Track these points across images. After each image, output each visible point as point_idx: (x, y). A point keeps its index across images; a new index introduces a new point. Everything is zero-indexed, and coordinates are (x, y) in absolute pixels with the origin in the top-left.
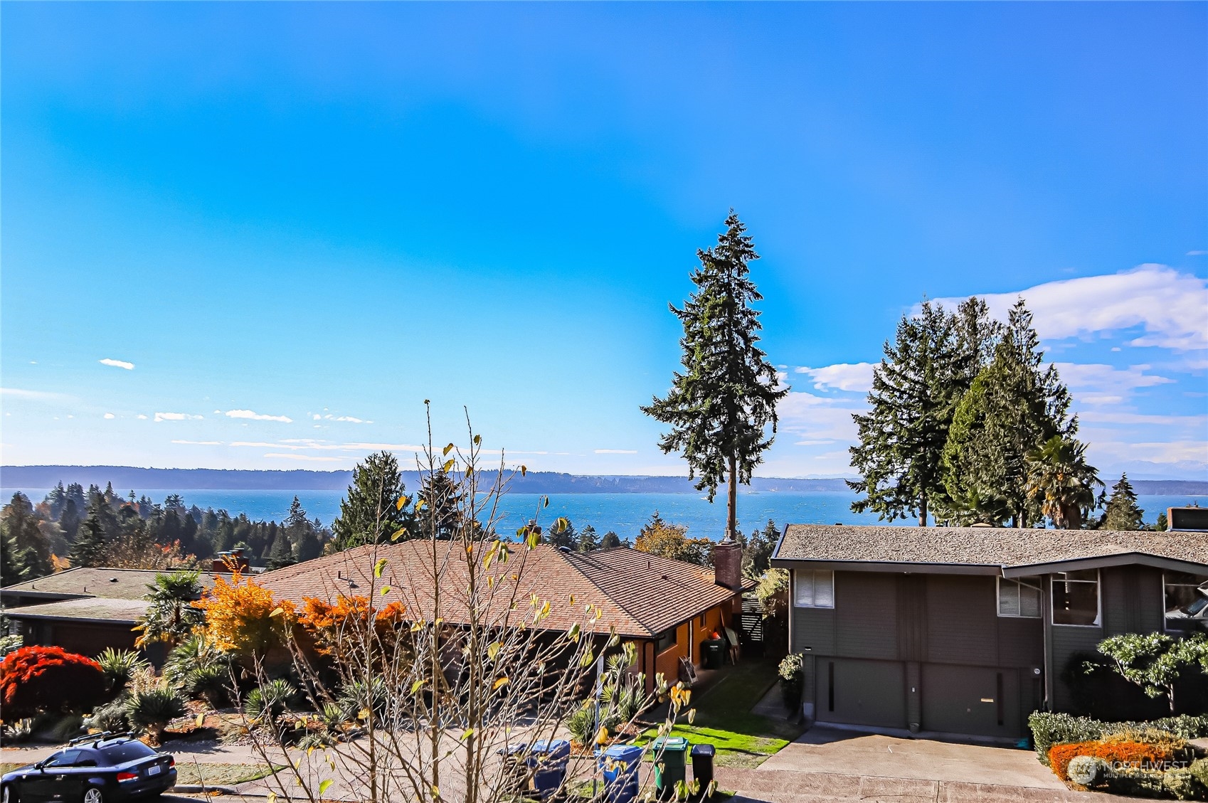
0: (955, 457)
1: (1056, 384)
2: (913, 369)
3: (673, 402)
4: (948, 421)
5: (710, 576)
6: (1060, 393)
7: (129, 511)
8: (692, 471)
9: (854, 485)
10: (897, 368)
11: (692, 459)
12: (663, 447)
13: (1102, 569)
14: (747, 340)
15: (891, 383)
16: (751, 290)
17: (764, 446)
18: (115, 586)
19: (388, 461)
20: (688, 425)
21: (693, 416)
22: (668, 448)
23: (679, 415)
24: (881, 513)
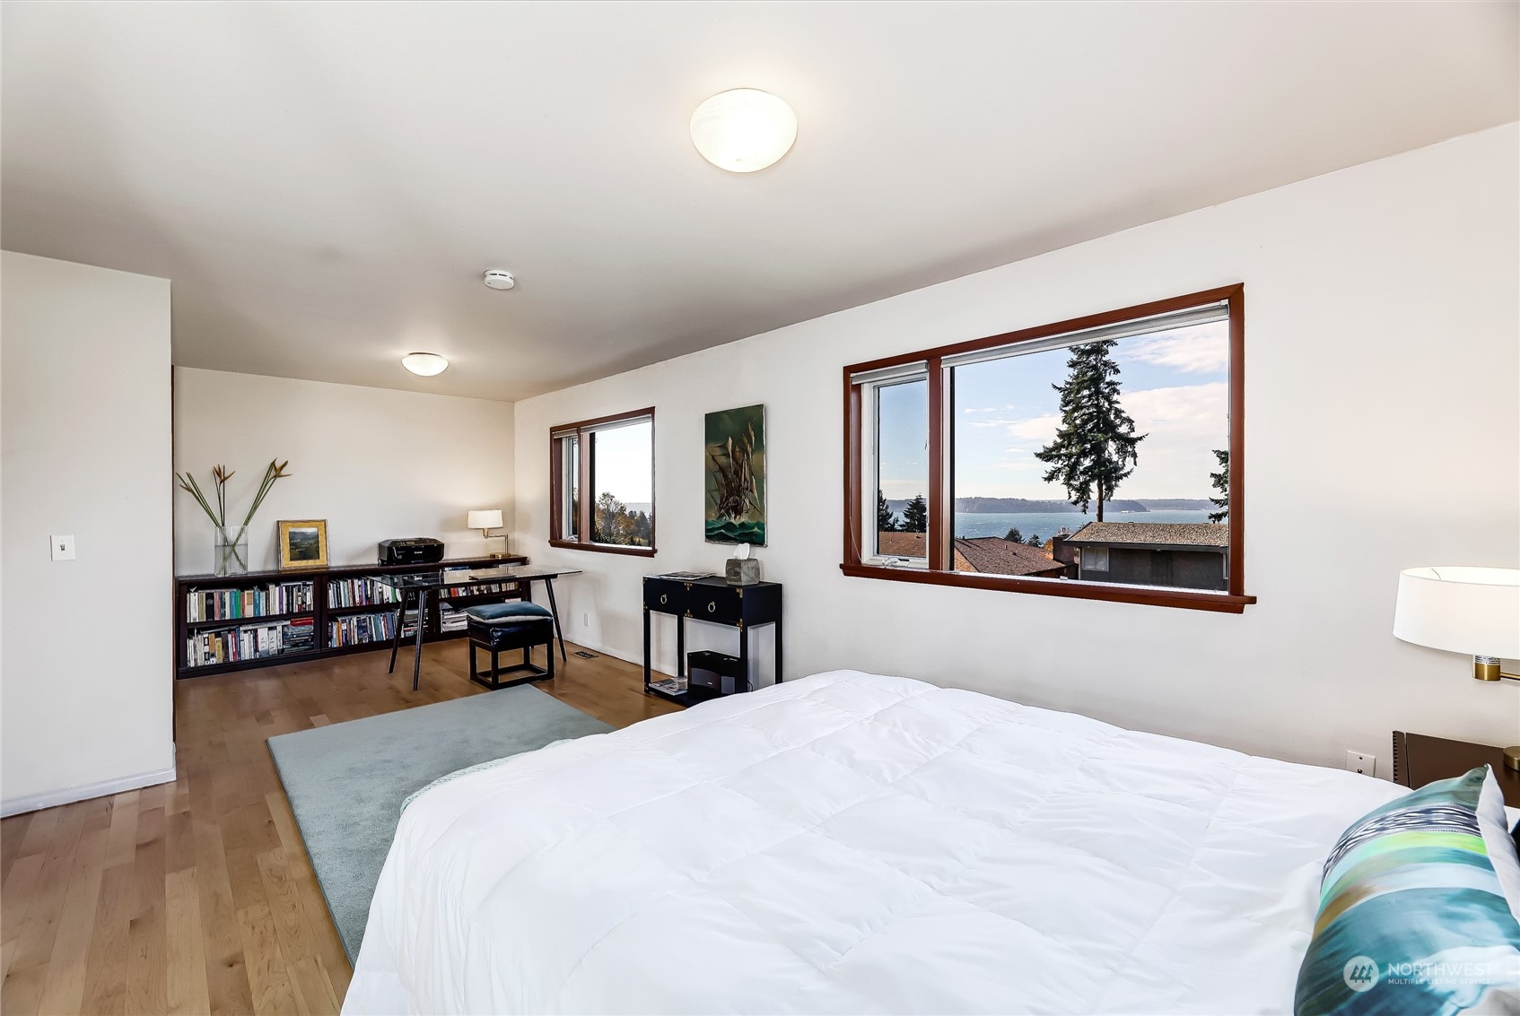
8: (1069, 493)
11: (1069, 485)
16: (1113, 367)
17: (1126, 475)
23: (1059, 457)
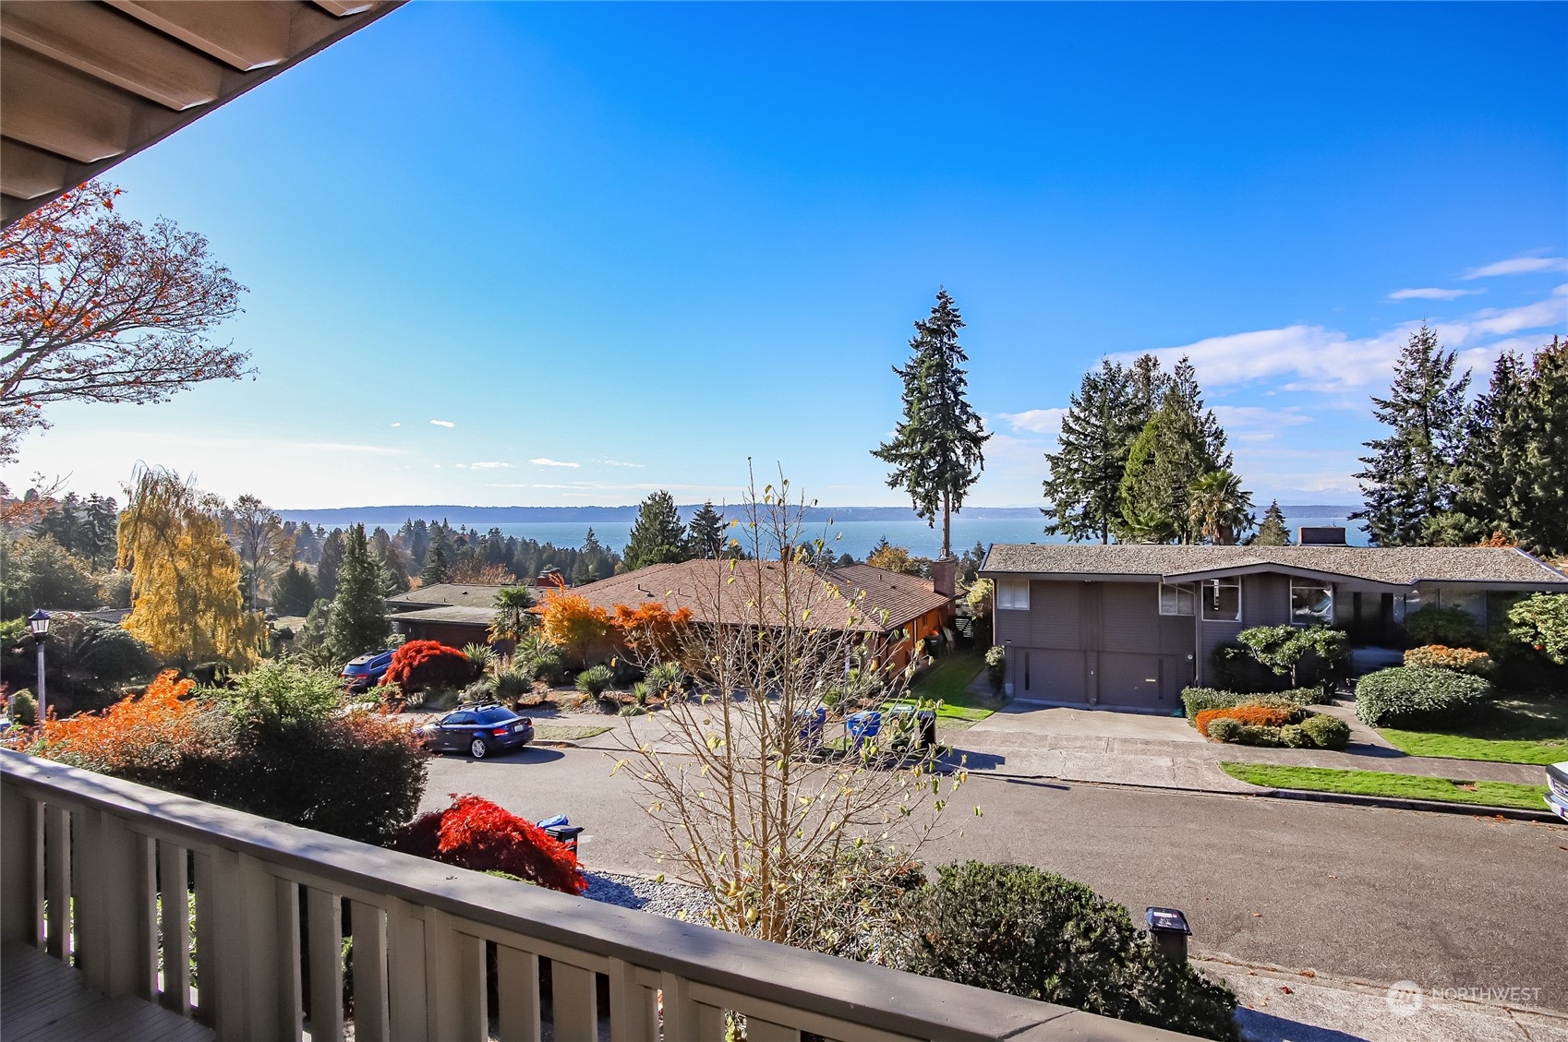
0: (1131, 488)
1: (1214, 427)
2: (1096, 416)
3: (898, 445)
4: (1124, 459)
5: (931, 587)
6: (1218, 434)
7: (461, 541)
8: (915, 503)
9: (1047, 513)
10: (1082, 415)
11: (914, 493)
12: (889, 484)
13: (1242, 576)
14: (957, 394)
15: (1077, 428)
16: (959, 353)
17: (972, 481)
18: (466, 597)
19: (665, 498)
20: (909, 465)
21: (913, 457)
22: (893, 484)
23: (902, 456)
24: (1069, 535)
